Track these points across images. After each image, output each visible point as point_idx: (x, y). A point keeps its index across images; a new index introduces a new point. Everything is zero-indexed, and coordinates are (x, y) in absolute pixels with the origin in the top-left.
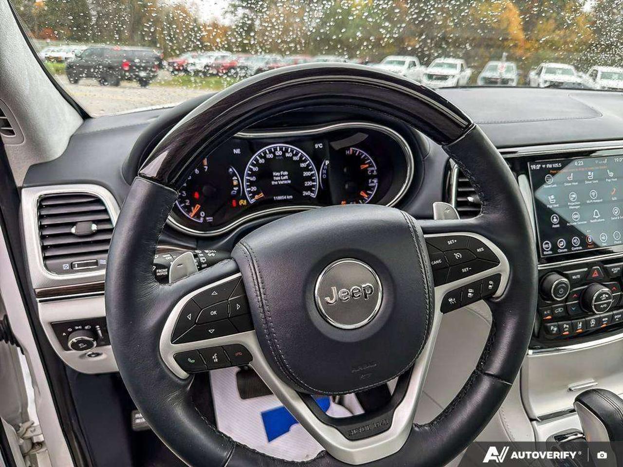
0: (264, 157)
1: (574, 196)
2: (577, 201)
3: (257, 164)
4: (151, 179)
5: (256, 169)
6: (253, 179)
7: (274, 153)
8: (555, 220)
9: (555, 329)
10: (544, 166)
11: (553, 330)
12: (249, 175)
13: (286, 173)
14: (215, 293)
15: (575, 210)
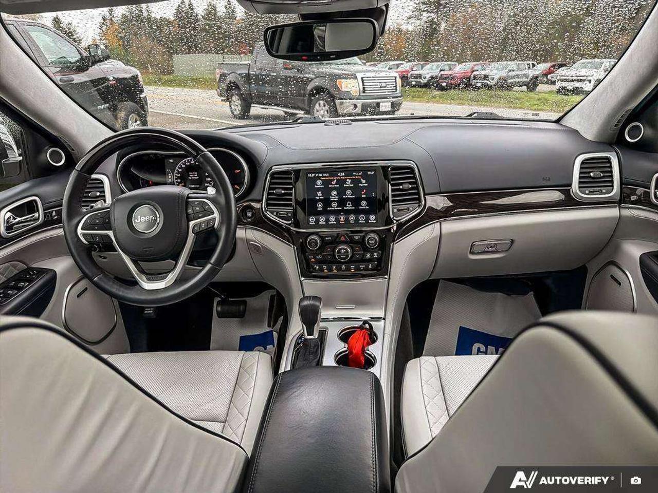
0: (185, 164)
1: (335, 193)
2: (337, 196)
3: (181, 168)
4: (78, 170)
5: (180, 170)
6: (179, 175)
7: (190, 163)
8: (320, 206)
9: (317, 267)
10: (317, 175)
11: (316, 268)
12: (176, 173)
13: (196, 173)
14: (99, 214)
15: (335, 201)
